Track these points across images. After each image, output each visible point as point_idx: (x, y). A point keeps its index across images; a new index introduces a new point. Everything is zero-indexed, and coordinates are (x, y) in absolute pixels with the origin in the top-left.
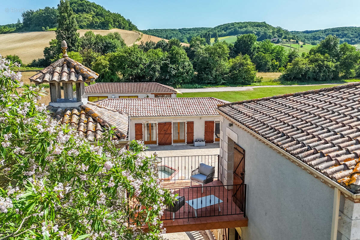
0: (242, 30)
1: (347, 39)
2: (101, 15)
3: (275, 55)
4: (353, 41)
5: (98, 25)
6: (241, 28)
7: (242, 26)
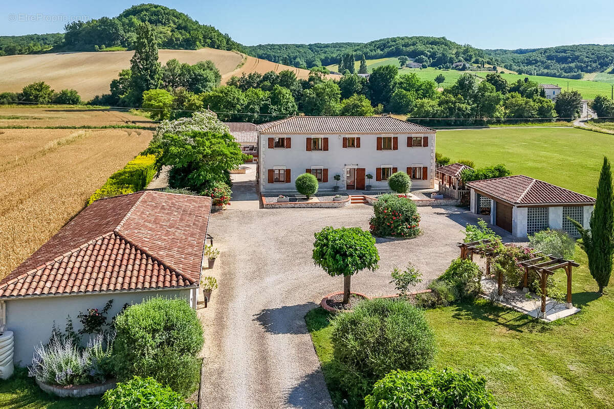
0: (408, 49)
1: (579, 64)
2: (185, 28)
3: (422, 93)
4: (589, 68)
5: (180, 44)
6: (406, 45)
7: (408, 44)
